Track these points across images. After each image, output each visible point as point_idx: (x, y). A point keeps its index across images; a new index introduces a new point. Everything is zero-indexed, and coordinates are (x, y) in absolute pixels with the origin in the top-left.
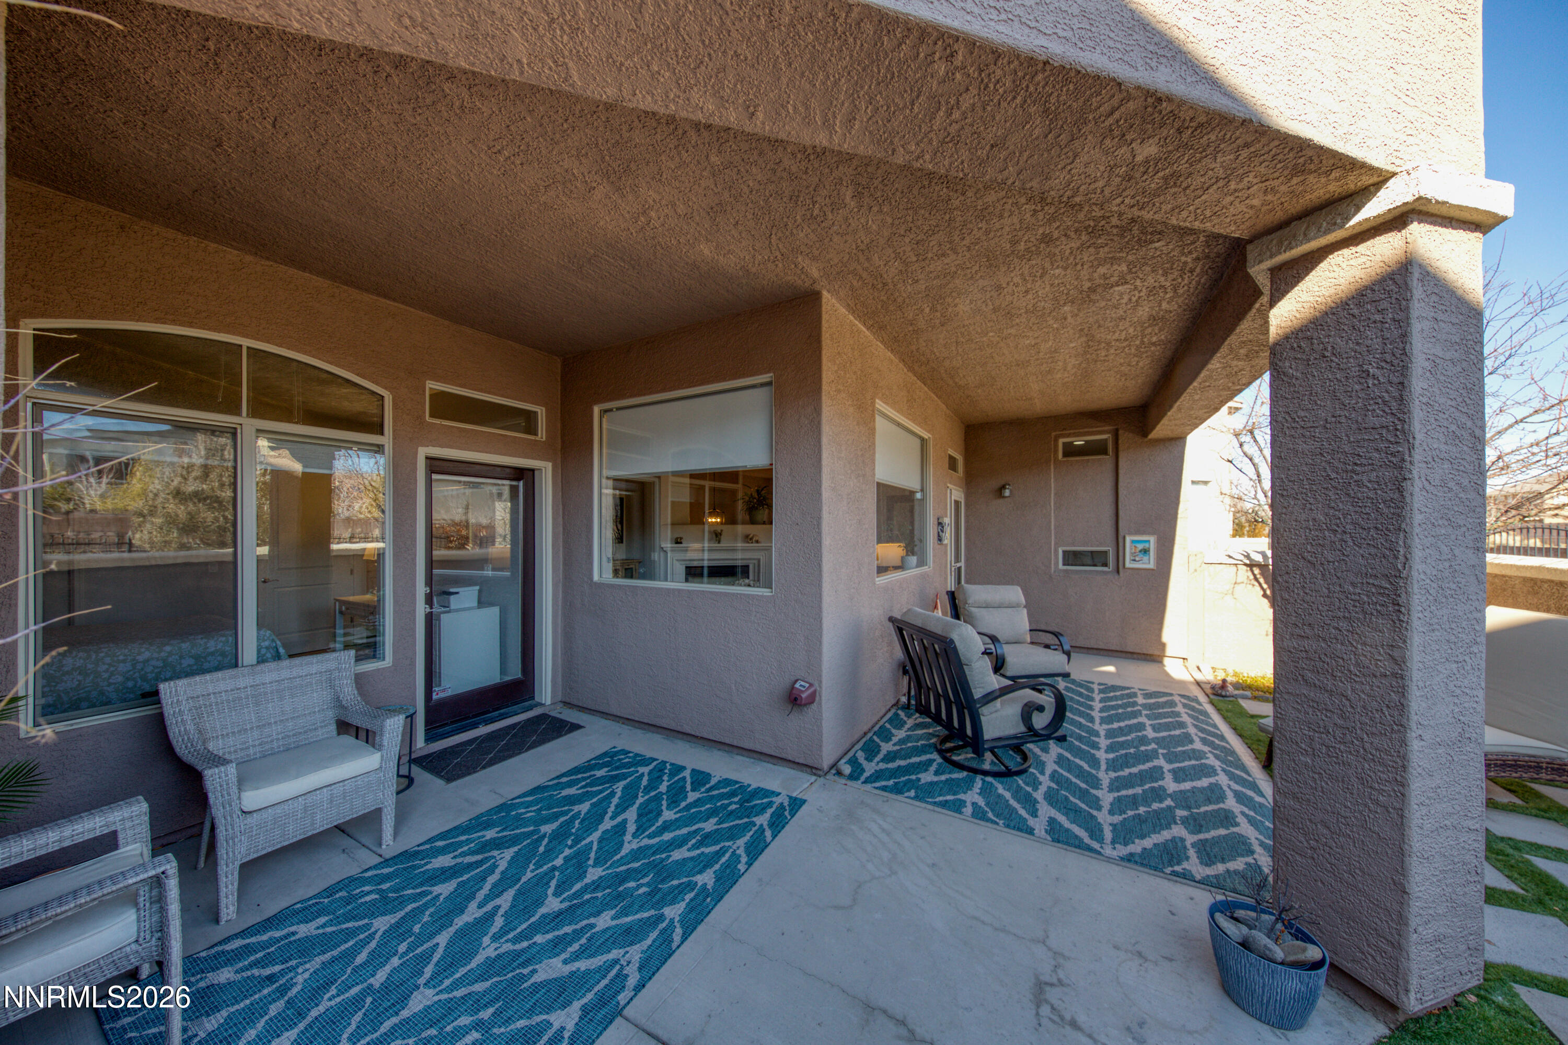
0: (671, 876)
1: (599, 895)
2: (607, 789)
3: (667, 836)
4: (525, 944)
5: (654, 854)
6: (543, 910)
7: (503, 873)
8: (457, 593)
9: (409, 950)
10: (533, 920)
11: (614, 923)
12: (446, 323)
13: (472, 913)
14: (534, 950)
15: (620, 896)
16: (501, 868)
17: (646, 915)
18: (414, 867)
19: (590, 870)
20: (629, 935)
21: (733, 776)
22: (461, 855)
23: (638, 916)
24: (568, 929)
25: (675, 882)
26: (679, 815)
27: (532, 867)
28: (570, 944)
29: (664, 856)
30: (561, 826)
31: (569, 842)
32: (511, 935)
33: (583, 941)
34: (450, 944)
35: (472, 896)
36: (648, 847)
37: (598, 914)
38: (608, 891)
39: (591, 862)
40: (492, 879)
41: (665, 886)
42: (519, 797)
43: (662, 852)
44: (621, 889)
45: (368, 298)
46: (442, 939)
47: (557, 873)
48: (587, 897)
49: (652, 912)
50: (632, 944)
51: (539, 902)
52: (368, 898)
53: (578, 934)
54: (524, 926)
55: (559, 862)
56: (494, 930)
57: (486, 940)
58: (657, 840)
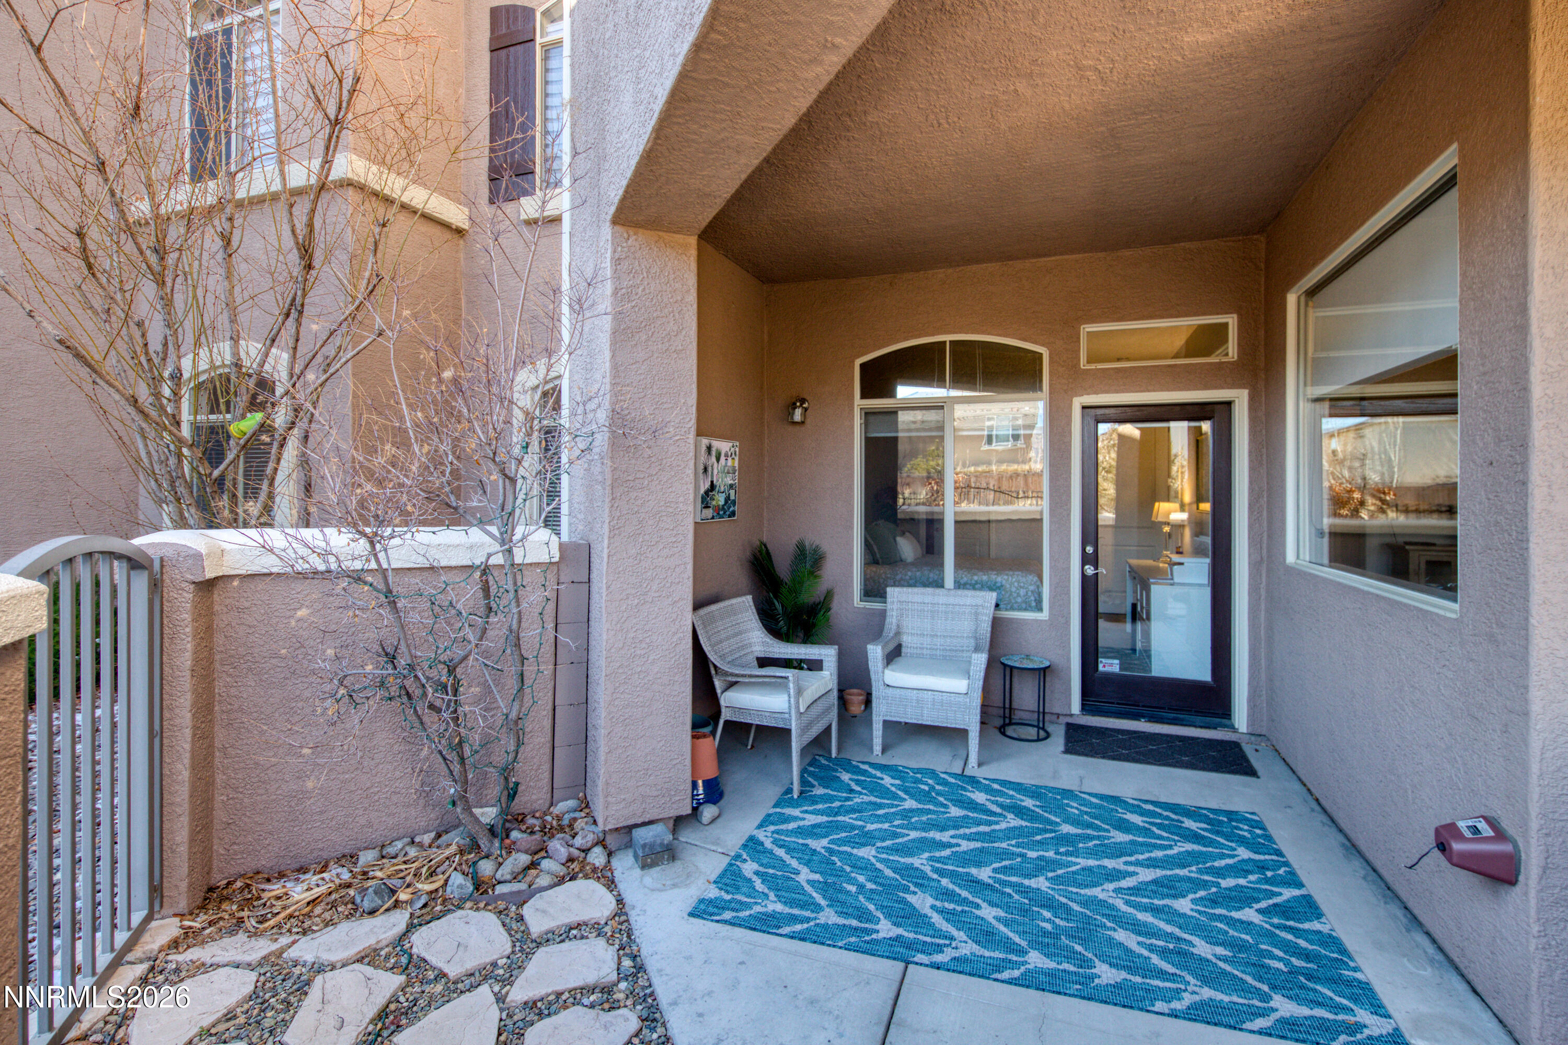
0: (1083, 942)
1: (1016, 897)
2: (1168, 839)
3: (1142, 916)
4: (935, 876)
5: (1107, 916)
6: (974, 871)
7: (994, 831)
8: (1182, 564)
9: (898, 826)
10: (961, 870)
11: (994, 922)
12: (1102, 255)
13: (945, 837)
14: (932, 884)
15: (1024, 912)
16: (997, 827)
17: (1017, 939)
18: (965, 789)
19: (1041, 879)
20: (985, 935)
21: (1350, 943)
22: (993, 802)
23: (1011, 935)
24: (964, 894)
25: (1078, 948)
26: (1195, 914)
27: (1013, 842)
28: (951, 901)
29: (1109, 924)
30: (1077, 835)
31: (1062, 850)
32: (938, 865)
33: (959, 908)
34: (913, 841)
35: (956, 827)
36: (1112, 907)
37: (991, 904)
38: (1026, 901)
39: (1050, 875)
40: (982, 828)
41: (1064, 940)
42: (1089, 794)
43: (1114, 921)
44: (1035, 909)
45: (1028, 264)
46: (914, 834)
47: (1019, 859)
48: (1008, 890)
49: (1024, 944)
50: (977, 942)
51: (979, 864)
52: (923, 787)
53: (965, 901)
54: (951, 868)
55: (1032, 854)
56: (937, 854)
57: (926, 855)
58: (1130, 910)
